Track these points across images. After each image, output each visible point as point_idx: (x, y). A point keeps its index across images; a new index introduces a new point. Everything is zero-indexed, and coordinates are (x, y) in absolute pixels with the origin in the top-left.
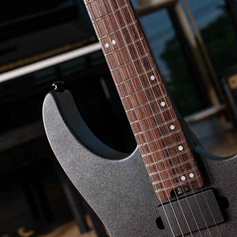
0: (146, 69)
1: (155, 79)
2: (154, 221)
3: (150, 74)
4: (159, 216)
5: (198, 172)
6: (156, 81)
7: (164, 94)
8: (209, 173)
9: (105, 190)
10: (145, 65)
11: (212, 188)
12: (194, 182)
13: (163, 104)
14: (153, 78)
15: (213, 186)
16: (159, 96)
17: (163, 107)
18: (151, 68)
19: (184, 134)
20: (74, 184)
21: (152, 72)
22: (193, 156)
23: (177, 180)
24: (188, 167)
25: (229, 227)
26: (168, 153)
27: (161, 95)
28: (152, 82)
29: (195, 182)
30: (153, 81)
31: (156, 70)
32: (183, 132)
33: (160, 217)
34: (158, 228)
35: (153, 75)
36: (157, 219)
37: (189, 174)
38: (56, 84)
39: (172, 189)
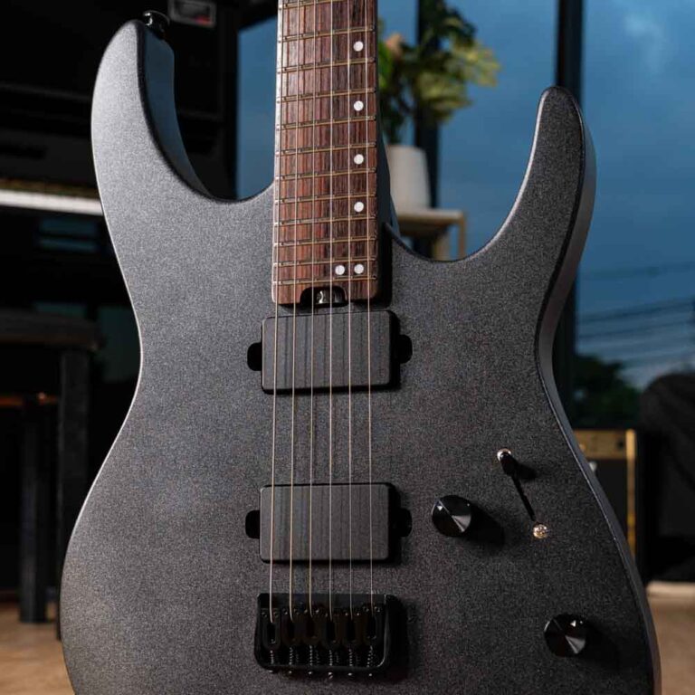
0: (352, 25)
1: (363, 51)
2: (246, 348)
3: (356, 38)
4: (258, 341)
5: (376, 266)
6: (363, 56)
7: (369, 87)
8: (395, 280)
9: (169, 256)
10: (353, 16)
11: (390, 312)
12: (359, 283)
13: (358, 106)
14: (359, 46)
15: (395, 309)
16: (356, 87)
17: (355, 112)
18: (363, 25)
19: (377, 180)
20: (108, 224)
21: (363, 33)
22: (378, 231)
23: (325, 271)
24: (359, 250)
25: (394, 401)
26: (328, 210)
27: (363, 87)
28: (355, 55)
29: (361, 284)
30: (357, 52)
31: (371, 32)
32: (378, 176)
33: (261, 343)
34: (246, 366)
35: (363, 41)
36: (252, 345)
37: (356, 263)
38: (154, 16)
39: (308, 286)
